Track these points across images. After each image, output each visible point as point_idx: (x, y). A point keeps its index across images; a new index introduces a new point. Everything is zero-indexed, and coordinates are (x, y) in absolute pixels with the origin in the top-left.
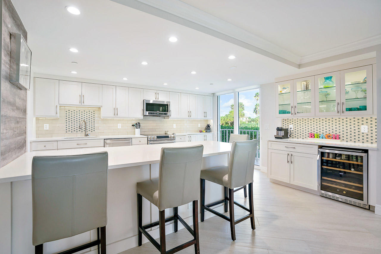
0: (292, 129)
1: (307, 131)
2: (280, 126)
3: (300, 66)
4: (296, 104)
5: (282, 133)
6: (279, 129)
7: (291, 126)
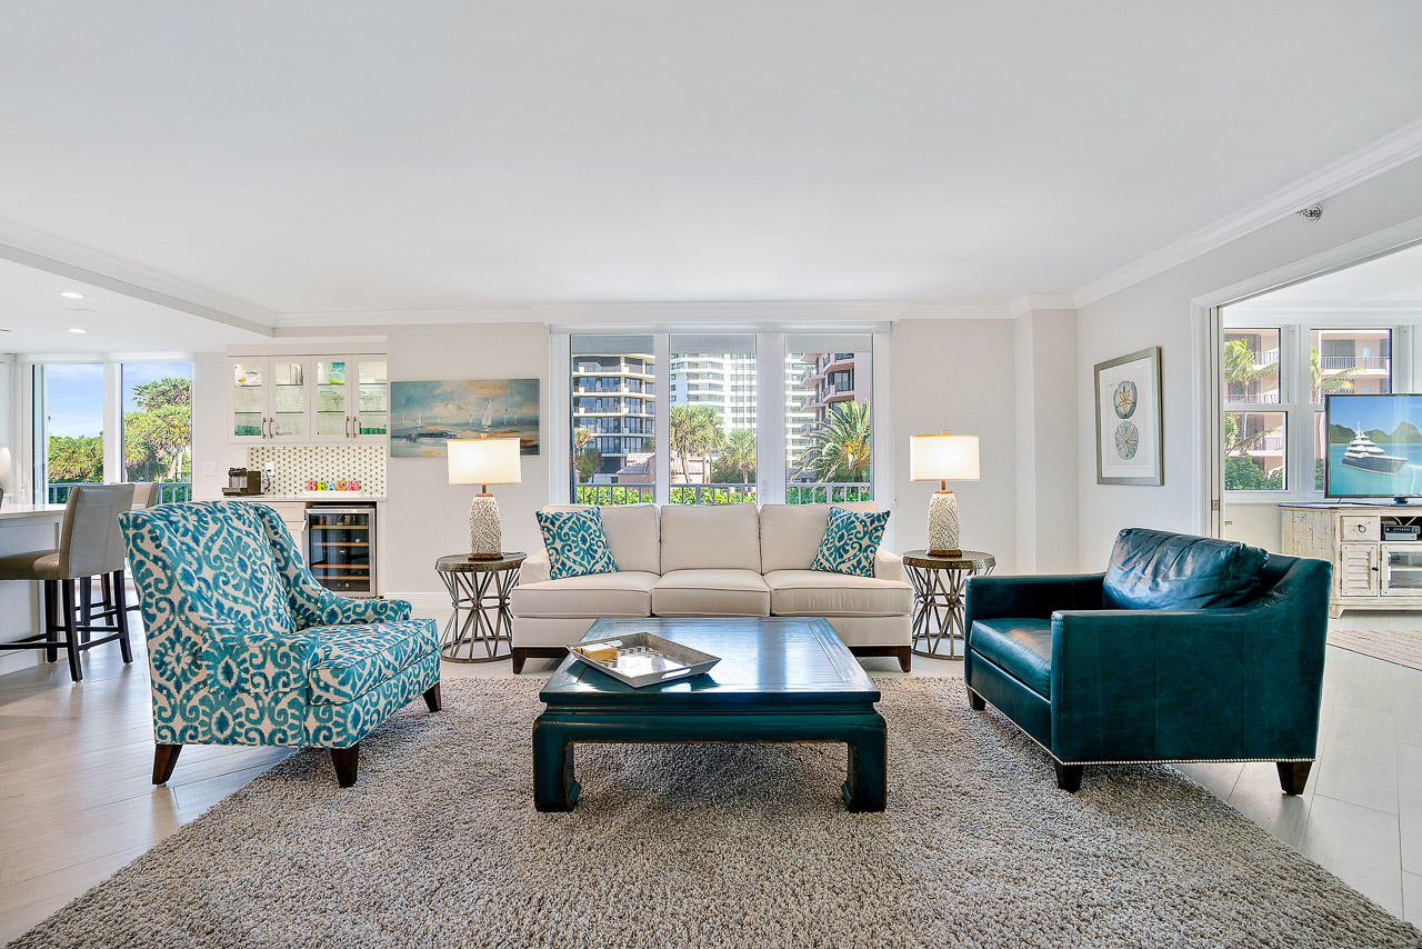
0: (272, 473)
1: (303, 477)
2: (239, 465)
3: (274, 331)
4: (273, 415)
5: (242, 482)
6: (234, 473)
7: (269, 466)
